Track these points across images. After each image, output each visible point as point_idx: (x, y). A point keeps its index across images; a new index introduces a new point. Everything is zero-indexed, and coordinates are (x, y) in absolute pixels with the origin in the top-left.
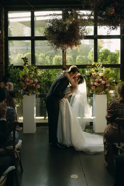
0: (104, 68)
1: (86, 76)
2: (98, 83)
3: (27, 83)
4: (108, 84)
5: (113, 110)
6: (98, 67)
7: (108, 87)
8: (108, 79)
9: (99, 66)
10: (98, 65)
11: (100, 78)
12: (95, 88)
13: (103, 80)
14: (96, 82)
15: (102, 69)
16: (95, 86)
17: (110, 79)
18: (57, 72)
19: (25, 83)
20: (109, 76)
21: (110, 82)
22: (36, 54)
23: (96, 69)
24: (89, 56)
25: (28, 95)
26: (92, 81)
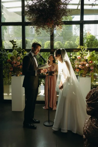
0: (89, 52)
1: (71, 59)
2: (82, 66)
3: (15, 65)
4: (93, 67)
5: (93, 101)
6: (83, 50)
7: (92, 70)
8: (92, 62)
9: (85, 49)
10: (83, 49)
11: (85, 61)
12: (79, 71)
13: (87, 63)
14: (80, 65)
15: (87, 52)
16: (79, 68)
17: (94, 62)
18: (48, 55)
19: (12, 65)
20: (94, 59)
21: (95, 65)
22: (26, 39)
23: (81, 52)
24: (76, 41)
25: (17, 76)
26: (77, 64)
